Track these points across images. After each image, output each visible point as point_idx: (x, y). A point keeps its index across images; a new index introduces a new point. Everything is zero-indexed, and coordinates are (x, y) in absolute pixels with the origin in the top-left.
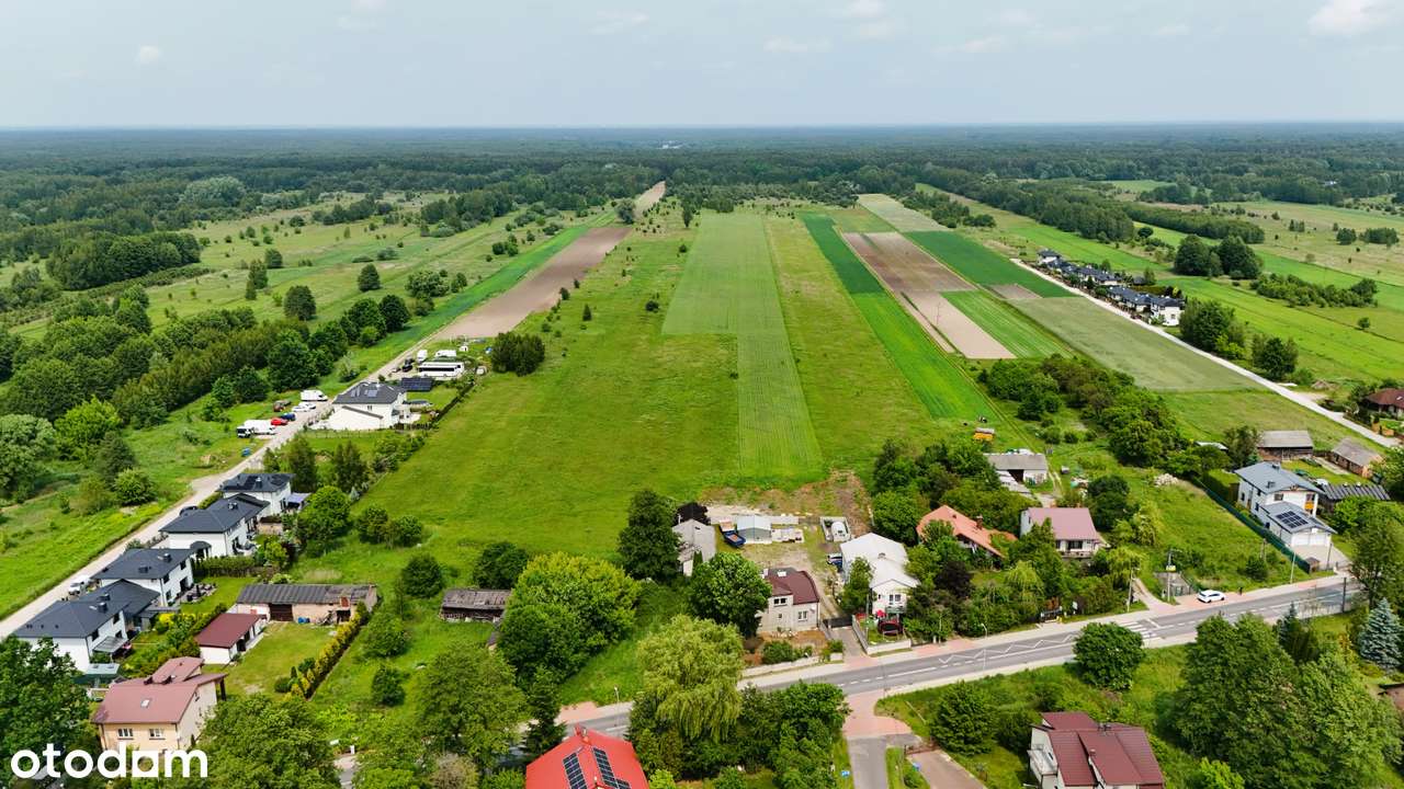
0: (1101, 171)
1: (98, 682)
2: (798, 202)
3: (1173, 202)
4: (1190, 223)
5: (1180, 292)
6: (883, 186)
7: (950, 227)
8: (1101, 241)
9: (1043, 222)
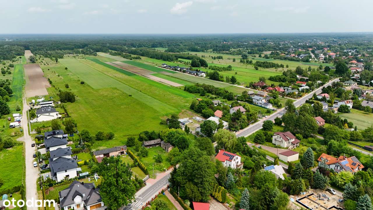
0: (150, 46)
1: (86, 177)
2: (82, 55)
3: (172, 52)
4: (184, 57)
5: (199, 70)
6: (100, 50)
7: (131, 59)
8: (169, 61)
9: (151, 58)
